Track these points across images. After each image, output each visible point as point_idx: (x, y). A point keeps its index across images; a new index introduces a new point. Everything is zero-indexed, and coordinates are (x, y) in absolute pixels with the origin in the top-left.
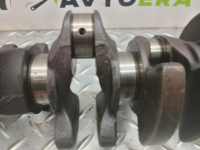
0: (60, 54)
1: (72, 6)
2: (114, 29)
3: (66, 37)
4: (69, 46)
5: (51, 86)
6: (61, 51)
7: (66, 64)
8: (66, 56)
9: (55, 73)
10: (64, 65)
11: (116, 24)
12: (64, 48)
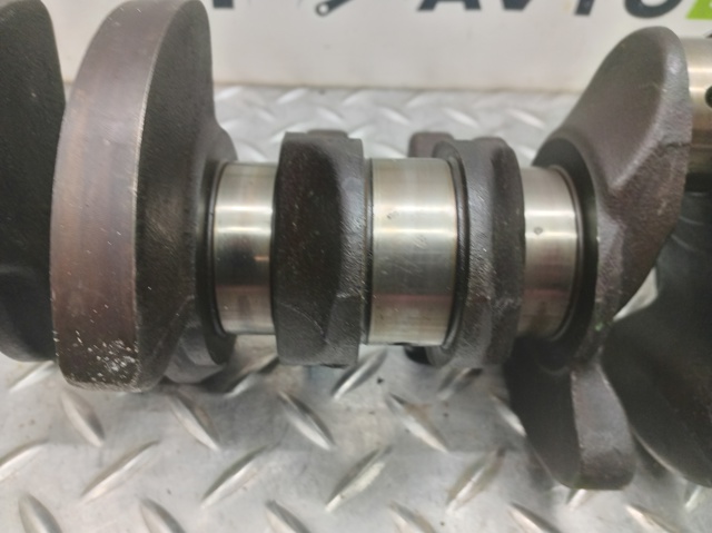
0: (655, 170)
3: (680, 113)
4: (684, 145)
5: (610, 274)
6: (660, 159)
7: (664, 205)
8: (672, 176)
9: (626, 232)
10: (658, 207)
12: (671, 148)
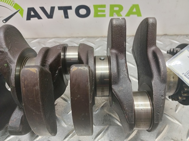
1: (36, 18)
2: (77, 37)
11: (78, 34)
